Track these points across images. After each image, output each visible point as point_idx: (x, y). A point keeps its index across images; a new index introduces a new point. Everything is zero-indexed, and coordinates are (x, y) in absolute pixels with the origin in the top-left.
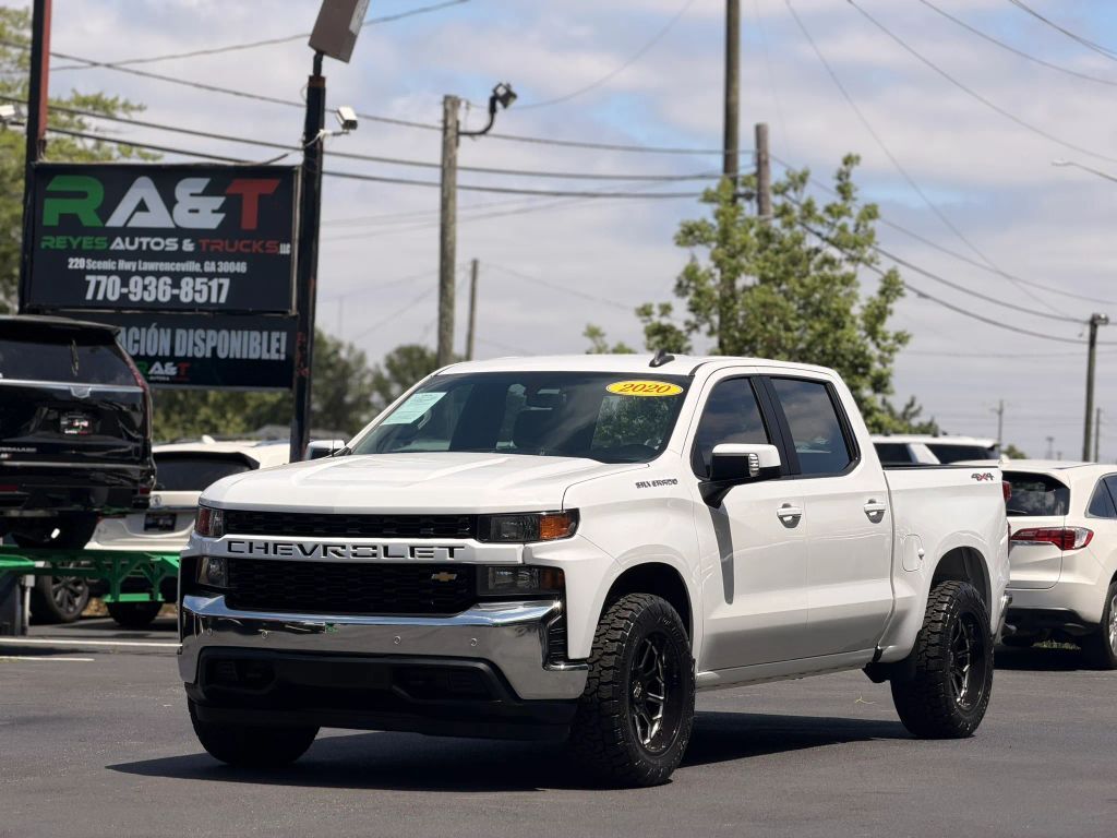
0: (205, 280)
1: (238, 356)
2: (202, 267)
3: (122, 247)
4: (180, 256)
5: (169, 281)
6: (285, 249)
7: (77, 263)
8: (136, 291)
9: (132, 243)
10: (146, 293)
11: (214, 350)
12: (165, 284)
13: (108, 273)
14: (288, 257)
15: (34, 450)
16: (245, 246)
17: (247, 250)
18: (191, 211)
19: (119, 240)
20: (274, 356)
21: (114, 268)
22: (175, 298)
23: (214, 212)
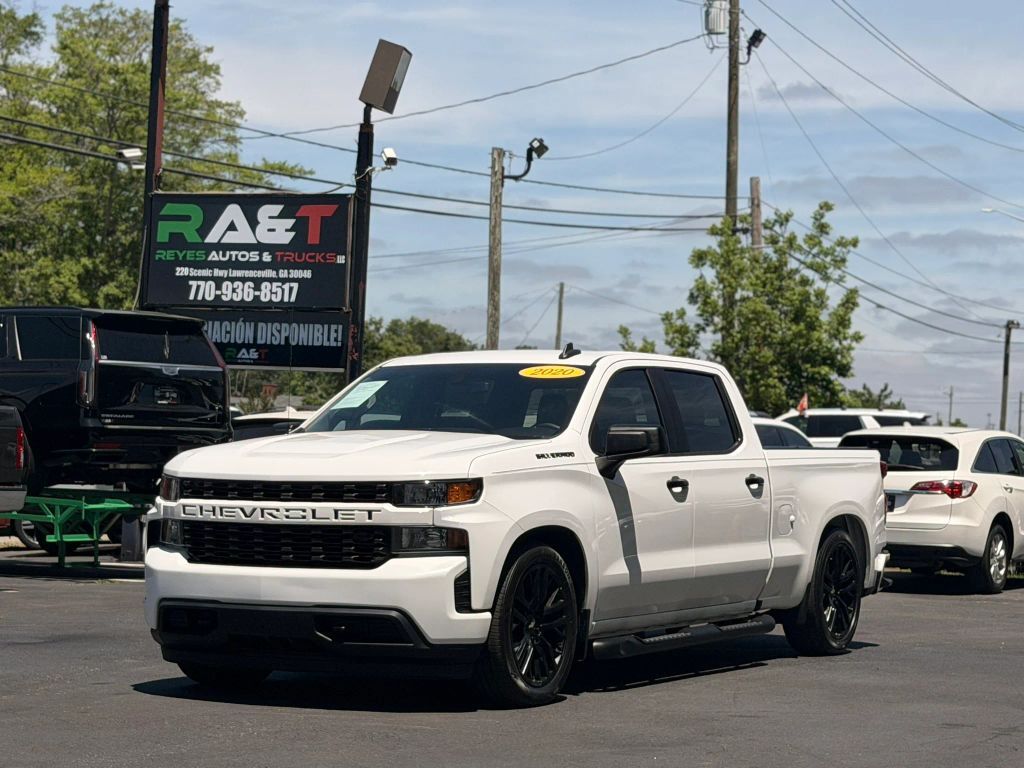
0: (280, 284)
1: (305, 344)
2: (277, 274)
3: (216, 259)
4: (260, 265)
5: (252, 284)
6: (341, 260)
7: (182, 271)
8: (228, 293)
9: (224, 256)
10: (235, 294)
11: (287, 338)
12: (249, 287)
13: (205, 279)
14: (343, 266)
15: (131, 416)
16: (310, 257)
17: (312, 261)
18: (269, 230)
19: (214, 253)
20: (333, 344)
21: (210, 275)
22: (257, 298)
23: (287, 230)
